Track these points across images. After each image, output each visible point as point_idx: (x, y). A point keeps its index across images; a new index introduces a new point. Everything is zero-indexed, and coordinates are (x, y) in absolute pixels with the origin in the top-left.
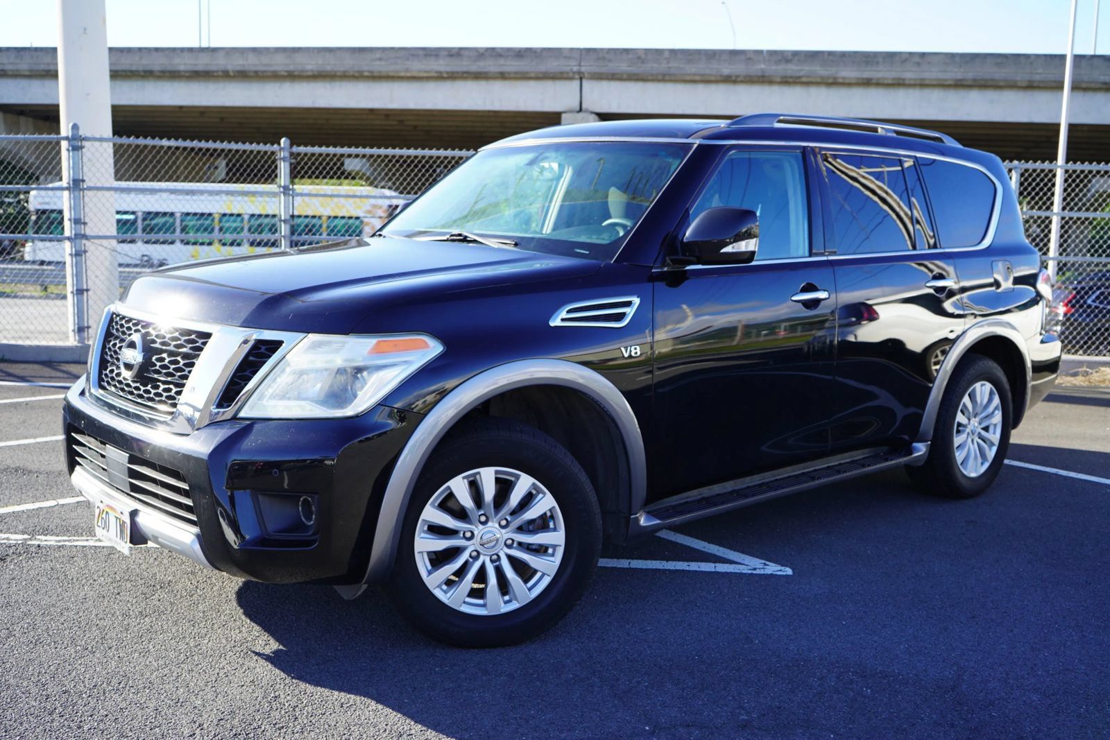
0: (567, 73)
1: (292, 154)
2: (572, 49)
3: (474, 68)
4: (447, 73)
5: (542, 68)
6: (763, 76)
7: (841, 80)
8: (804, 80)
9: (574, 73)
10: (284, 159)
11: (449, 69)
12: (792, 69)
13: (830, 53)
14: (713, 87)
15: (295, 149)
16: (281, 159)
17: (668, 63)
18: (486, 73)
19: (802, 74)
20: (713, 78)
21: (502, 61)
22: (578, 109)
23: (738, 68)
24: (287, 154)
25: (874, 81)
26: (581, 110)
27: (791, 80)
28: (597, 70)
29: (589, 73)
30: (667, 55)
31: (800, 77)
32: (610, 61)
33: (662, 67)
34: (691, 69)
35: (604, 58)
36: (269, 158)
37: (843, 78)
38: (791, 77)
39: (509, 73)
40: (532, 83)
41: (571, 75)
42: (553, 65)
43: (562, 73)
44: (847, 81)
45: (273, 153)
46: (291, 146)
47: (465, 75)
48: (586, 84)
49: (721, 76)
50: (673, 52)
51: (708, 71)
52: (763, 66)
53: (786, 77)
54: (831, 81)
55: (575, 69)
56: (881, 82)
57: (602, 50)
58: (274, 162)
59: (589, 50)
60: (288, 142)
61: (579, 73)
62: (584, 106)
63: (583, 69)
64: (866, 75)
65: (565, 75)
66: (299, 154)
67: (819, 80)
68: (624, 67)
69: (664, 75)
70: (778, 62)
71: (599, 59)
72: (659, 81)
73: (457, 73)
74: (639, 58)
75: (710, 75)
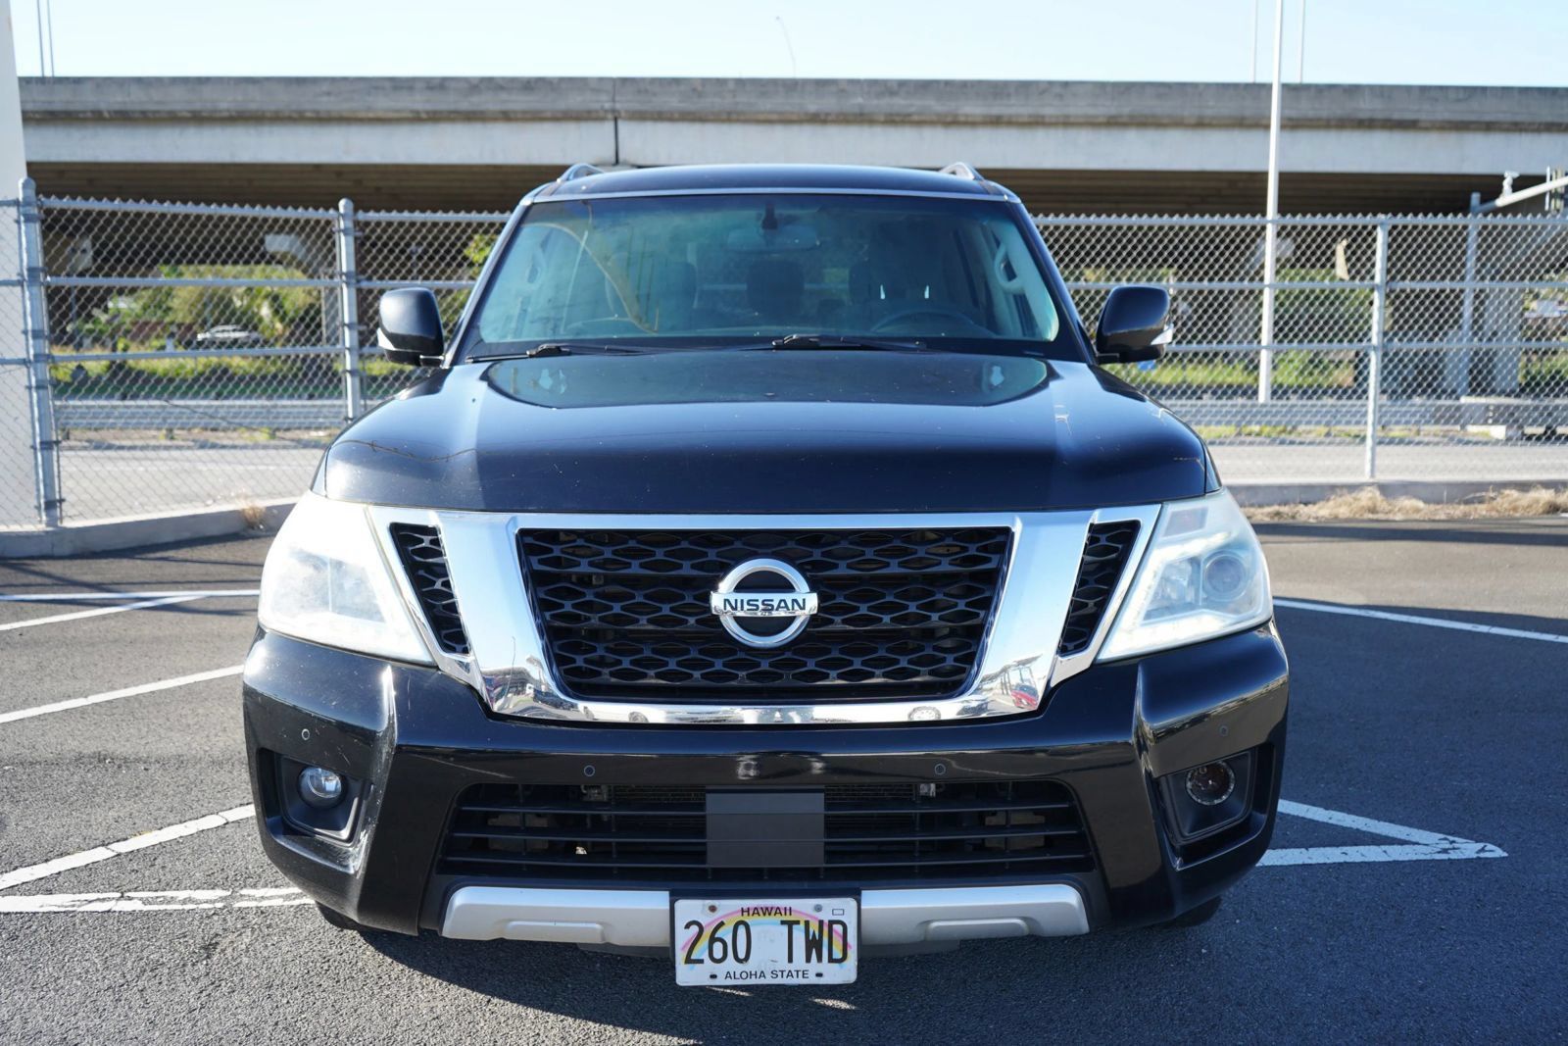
0: (597, 111)
1: (356, 223)
2: (601, 80)
3: (464, 105)
4: (427, 112)
5: (562, 104)
6: (861, 114)
7: (962, 119)
8: (916, 118)
9: (606, 111)
10: (346, 232)
11: (429, 107)
12: (899, 103)
13: (948, 83)
14: (795, 129)
15: (361, 216)
16: (340, 231)
17: (734, 96)
18: (482, 112)
19: (913, 110)
20: (794, 117)
21: (504, 96)
22: (613, 160)
23: (829, 104)
24: (350, 225)
25: (1005, 119)
26: (617, 162)
27: (897, 119)
28: (636, 106)
29: (627, 111)
30: (731, 86)
31: (909, 115)
32: (655, 94)
33: (725, 102)
34: (766, 105)
35: (646, 91)
36: (323, 230)
37: (967, 116)
38: (898, 115)
39: (515, 112)
40: (547, 126)
41: (602, 114)
42: (575, 101)
43: (589, 112)
44: (970, 119)
45: (328, 223)
47: (452, 116)
48: (623, 126)
49: (806, 114)
50: (741, 83)
51: (788, 108)
52: (860, 100)
53: (891, 115)
54: (949, 119)
55: (607, 106)
56: (1014, 119)
57: (642, 80)
58: (329, 237)
59: (625, 81)
60: (351, 205)
61: (613, 111)
62: (622, 157)
63: (618, 106)
64: (996, 110)
65: (594, 115)
66: (367, 224)
67: (935, 118)
68: (674, 103)
69: (729, 113)
70: (880, 95)
71: (639, 92)
72: (723, 121)
73: (441, 112)
74: (694, 90)
75: (792, 113)
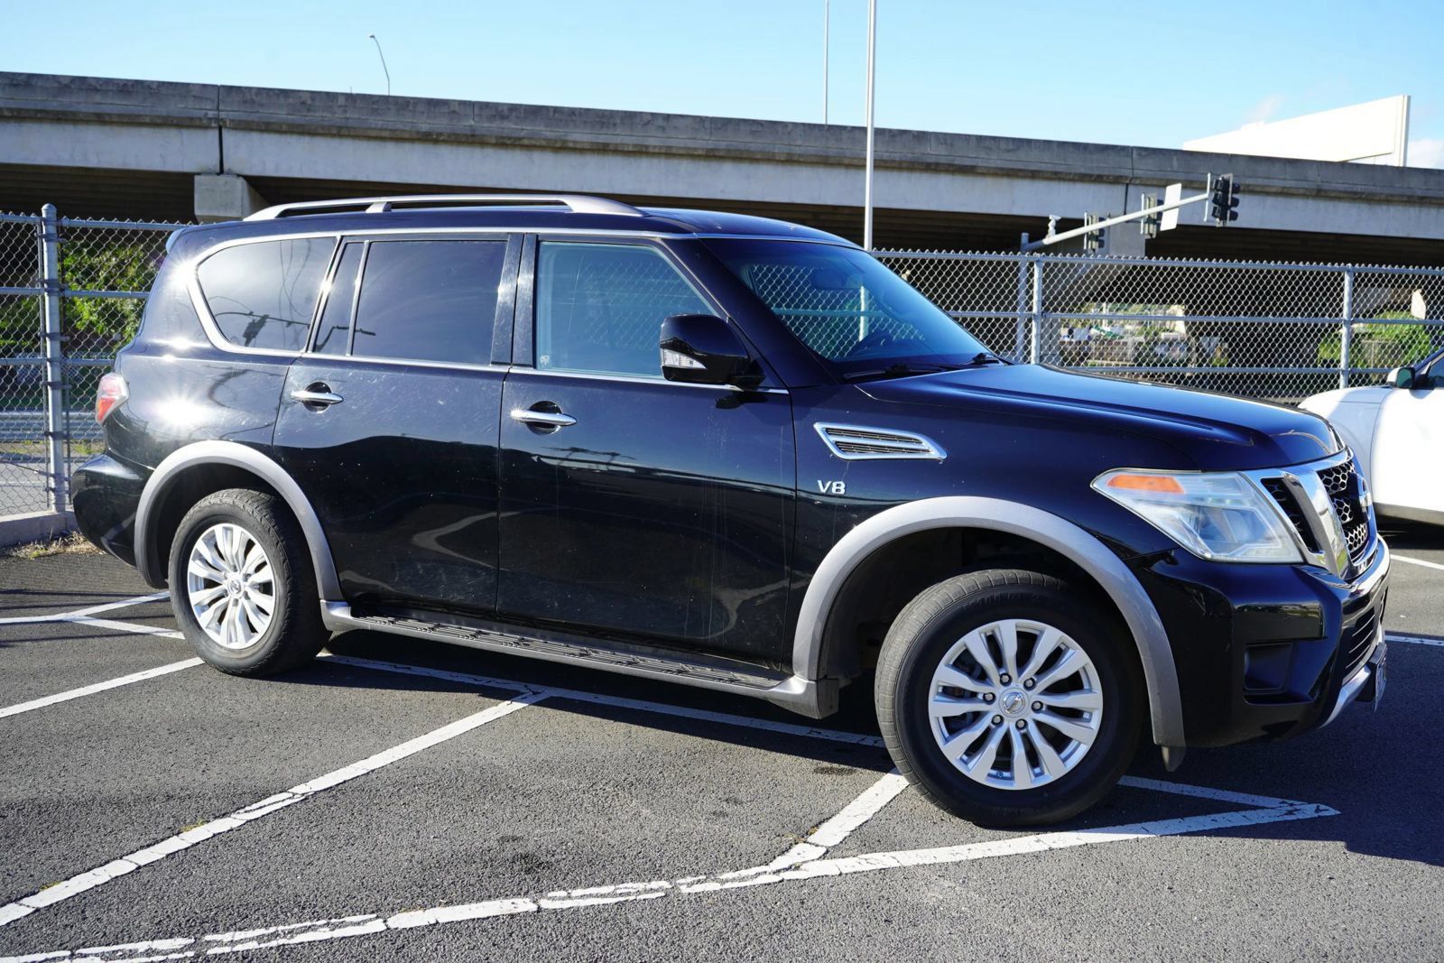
0: (200, 119)
1: (60, 229)
2: (204, 86)
3: (54, 105)
4: (11, 110)
5: (162, 110)
6: (473, 136)
7: (571, 145)
8: (526, 142)
9: (210, 119)
10: (48, 238)
11: (12, 105)
12: (510, 127)
13: (557, 110)
14: (407, 146)
15: (66, 222)
16: (41, 237)
17: (345, 112)
18: (73, 113)
19: (522, 134)
20: (407, 136)
21: (98, 98)
22: (218, 169)
23: (440, 124)
24: (53, 230)
25: (612, 147)
26: (221, 172)
27: (509, 142)
28: (244, 117)
29: (231, 121)
30: (341, 101)
31: (520, 139)
32: (262, 105)
33: (338, 117)
34: (376, 121)
35: (253, 102)
36: (24, 235)
37: (574, 142)
38: (509, 138)
39: (110, 115)
40: (145, 131)
41: (205, 122)
42: (175, 108)
43: (191, 119)
44: (578, 146)
45: (29, 227)
46: (59, 216)
47: (39, 115)
48: (226, 134)
49: (418, 133)
50: (351, 98)
51: (399, 126)
52: (472, 123)
53: (502, 137)
54: (558, 145)
55: (211, 114)
56: (620, 148)
57: (249, 89)
58: (31, 242)
59: (231, 89)
60: (54, 210)
61: (217, 119)
62: (226, 167)
63: (223, 115)
64: (602, 139)
65: (197, 123)
66: (72, 230)
67: (544, 143)
68: (282, 115)
69: (340, 128)
70: (492, 118)
71: (245, 102)
72: (333, 136)
73: (27, 111)
74: (303, 103)
75: (403, 131)
